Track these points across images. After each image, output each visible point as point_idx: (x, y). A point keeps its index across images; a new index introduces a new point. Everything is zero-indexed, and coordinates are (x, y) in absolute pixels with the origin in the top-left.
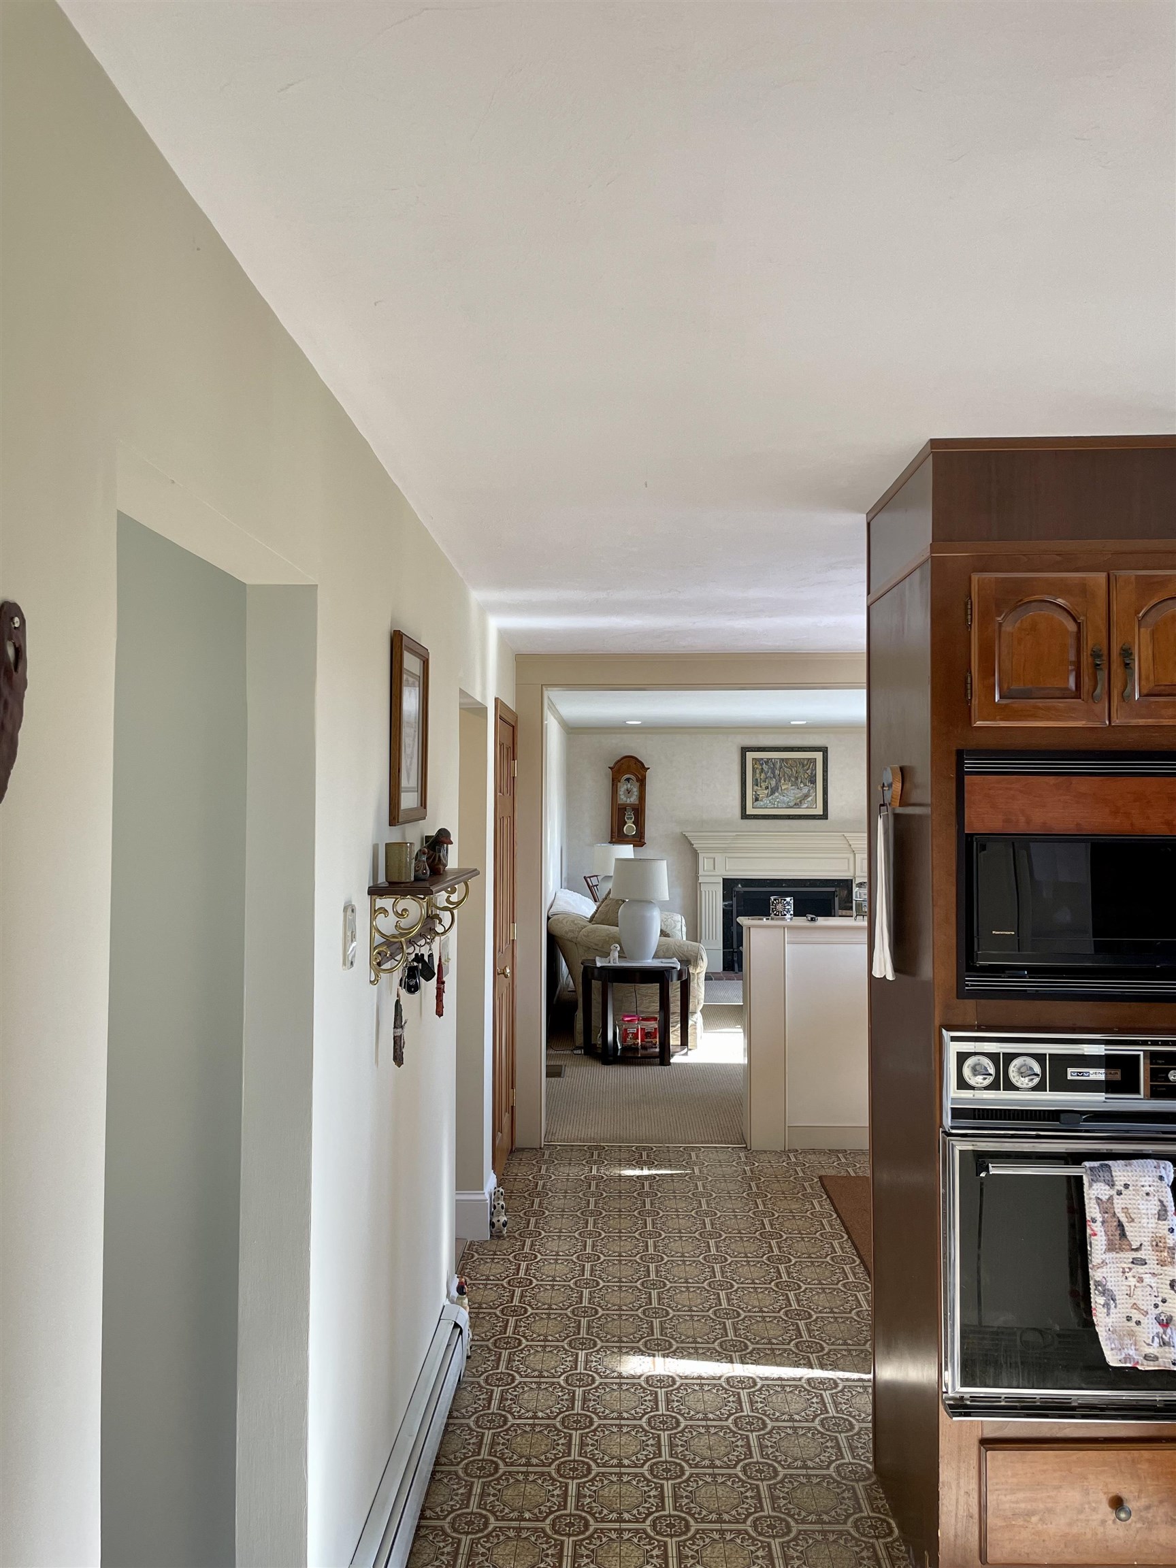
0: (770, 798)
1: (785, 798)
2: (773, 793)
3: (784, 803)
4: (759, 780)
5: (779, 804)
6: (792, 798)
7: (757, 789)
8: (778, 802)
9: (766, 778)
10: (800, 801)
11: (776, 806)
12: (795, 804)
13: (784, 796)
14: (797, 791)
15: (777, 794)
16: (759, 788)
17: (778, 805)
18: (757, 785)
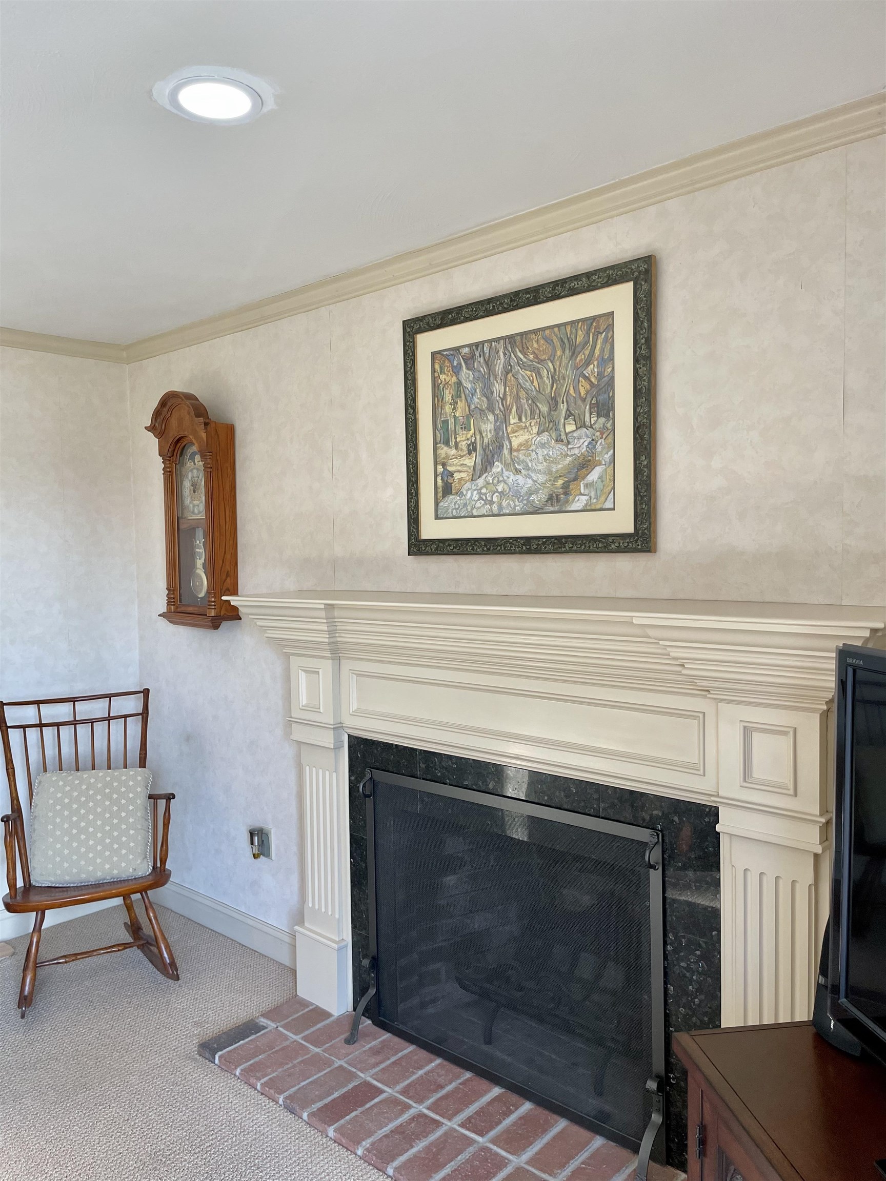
0: (481, 482)
1: (520, 479)
2: (487, 465)
3: (517, 495)
4: (451, 426)
5: (504, 503)
6: (541, 478)
7: (447, 457)
8: (502, 493)
9: (470, 415)
10: (566, 487)
11: (495, 508)
12: (550, 498)
13: (518, 472)
14: (556, 450)
15: (498, 467)
16: (454, 452)
17: (500, 507)
18: (447, 443)
